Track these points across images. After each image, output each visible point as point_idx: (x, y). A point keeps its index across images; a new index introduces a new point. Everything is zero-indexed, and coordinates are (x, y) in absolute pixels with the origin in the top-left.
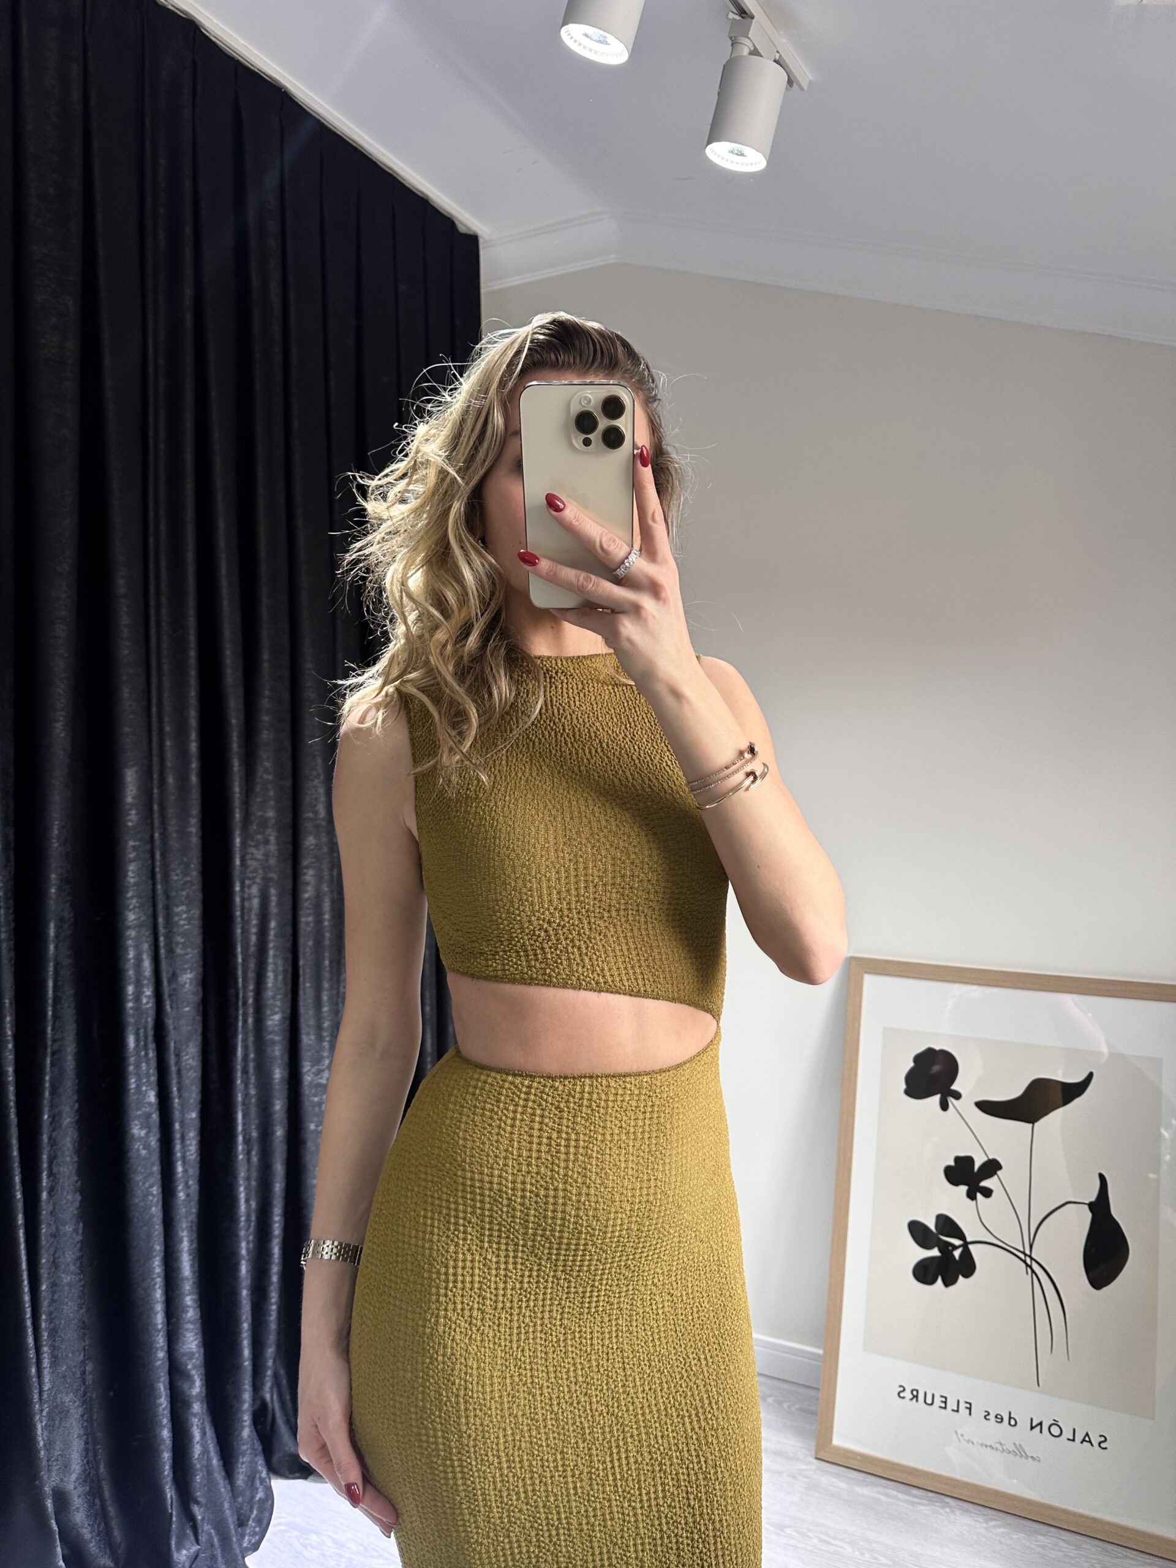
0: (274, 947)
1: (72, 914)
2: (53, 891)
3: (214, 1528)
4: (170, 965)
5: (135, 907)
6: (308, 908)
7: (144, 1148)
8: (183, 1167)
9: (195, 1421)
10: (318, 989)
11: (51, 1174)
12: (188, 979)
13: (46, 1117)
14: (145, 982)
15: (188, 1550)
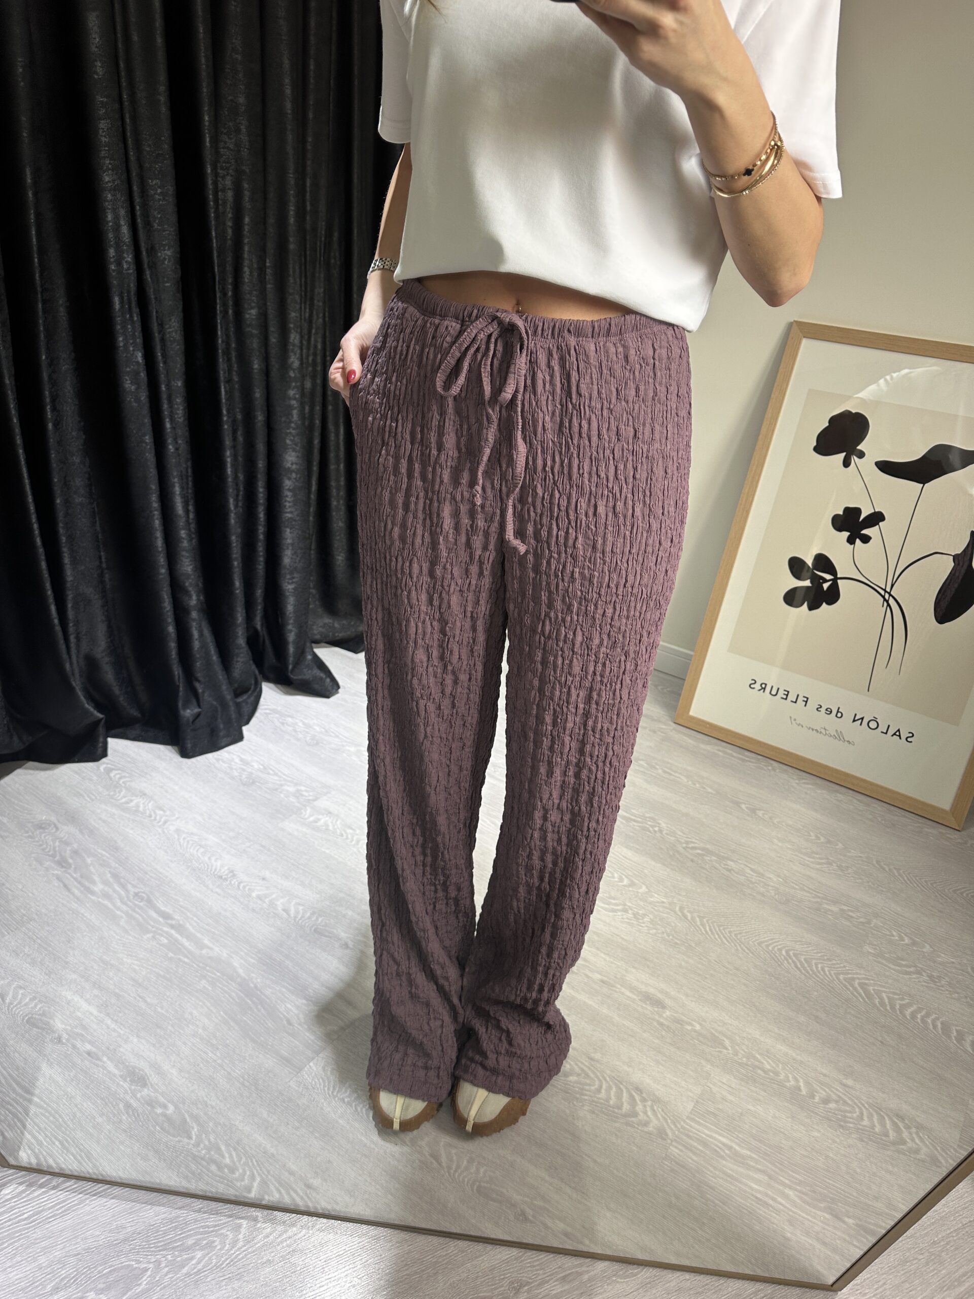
3: (214, 700)
4: (149, 237)
7: (136, 402)
8: (171, 424)
9: (194, 624)
11: (54, 409)
12: (167, 255)
13: (44, 357)
14: (125, 248)
15: (192, 710)
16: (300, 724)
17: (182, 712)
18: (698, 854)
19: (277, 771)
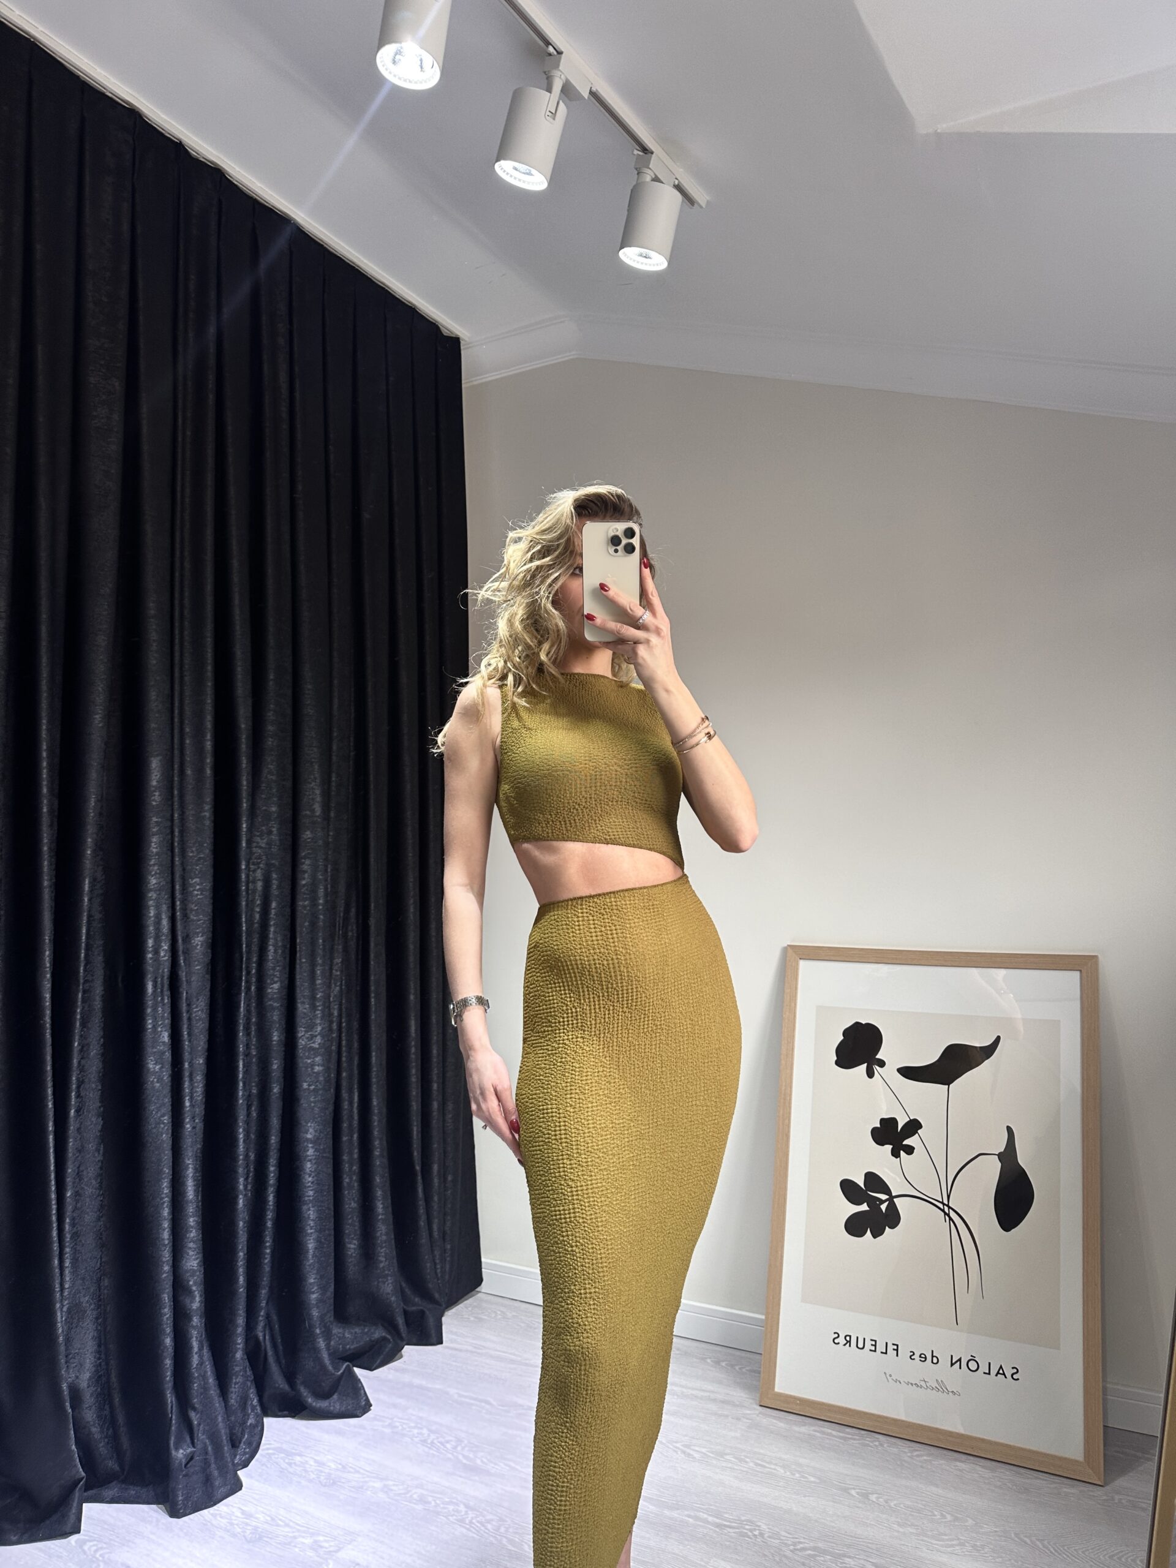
0: (274, 924)
1: (104, 877)
2: (89, 852)
3: (209, 1438)
4: (185, 927)
5: (156, 873)
6: (305, 894)
7: (158, 1082)
8: (191, 1102)
9: (194, 1333)
10: (313, 965)
11: (78, 1096)
12: (199, 941)
13: (76, 1044)
14: (164, 938)
15: (185, 1450)
16: (312, 1463)
17: (173, 1453)
18: (809, 1555)
19: (287, 1521)
